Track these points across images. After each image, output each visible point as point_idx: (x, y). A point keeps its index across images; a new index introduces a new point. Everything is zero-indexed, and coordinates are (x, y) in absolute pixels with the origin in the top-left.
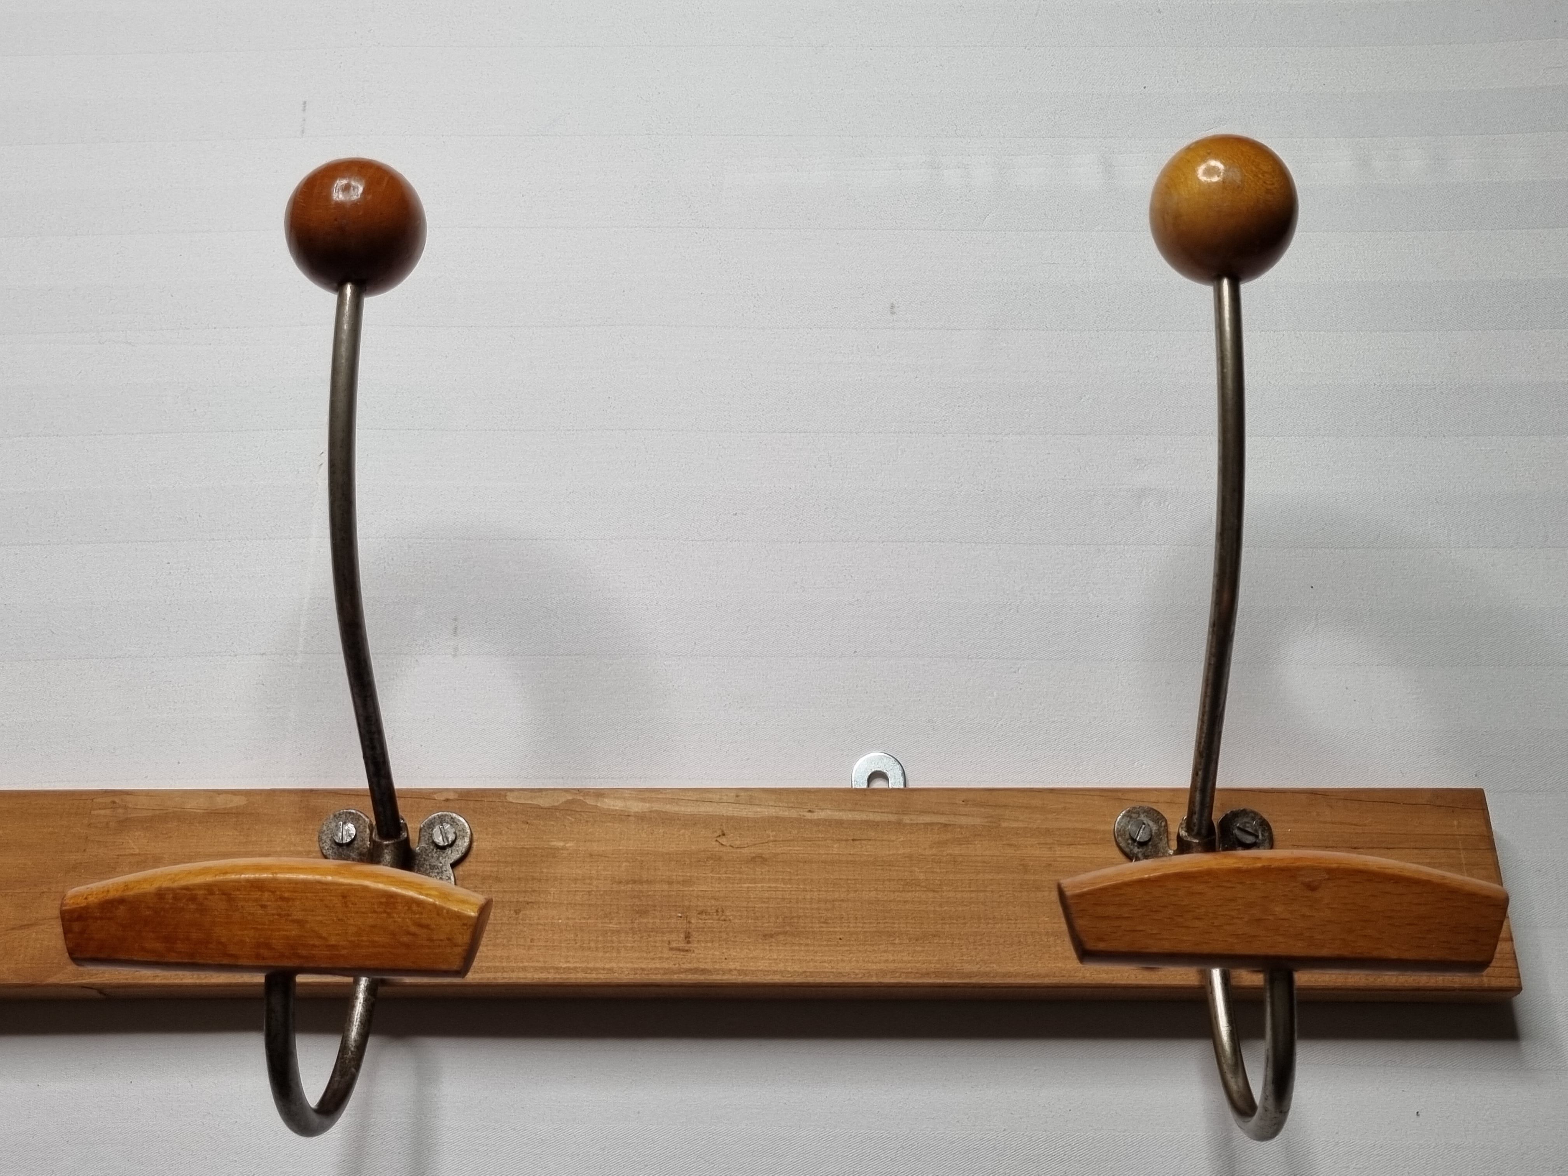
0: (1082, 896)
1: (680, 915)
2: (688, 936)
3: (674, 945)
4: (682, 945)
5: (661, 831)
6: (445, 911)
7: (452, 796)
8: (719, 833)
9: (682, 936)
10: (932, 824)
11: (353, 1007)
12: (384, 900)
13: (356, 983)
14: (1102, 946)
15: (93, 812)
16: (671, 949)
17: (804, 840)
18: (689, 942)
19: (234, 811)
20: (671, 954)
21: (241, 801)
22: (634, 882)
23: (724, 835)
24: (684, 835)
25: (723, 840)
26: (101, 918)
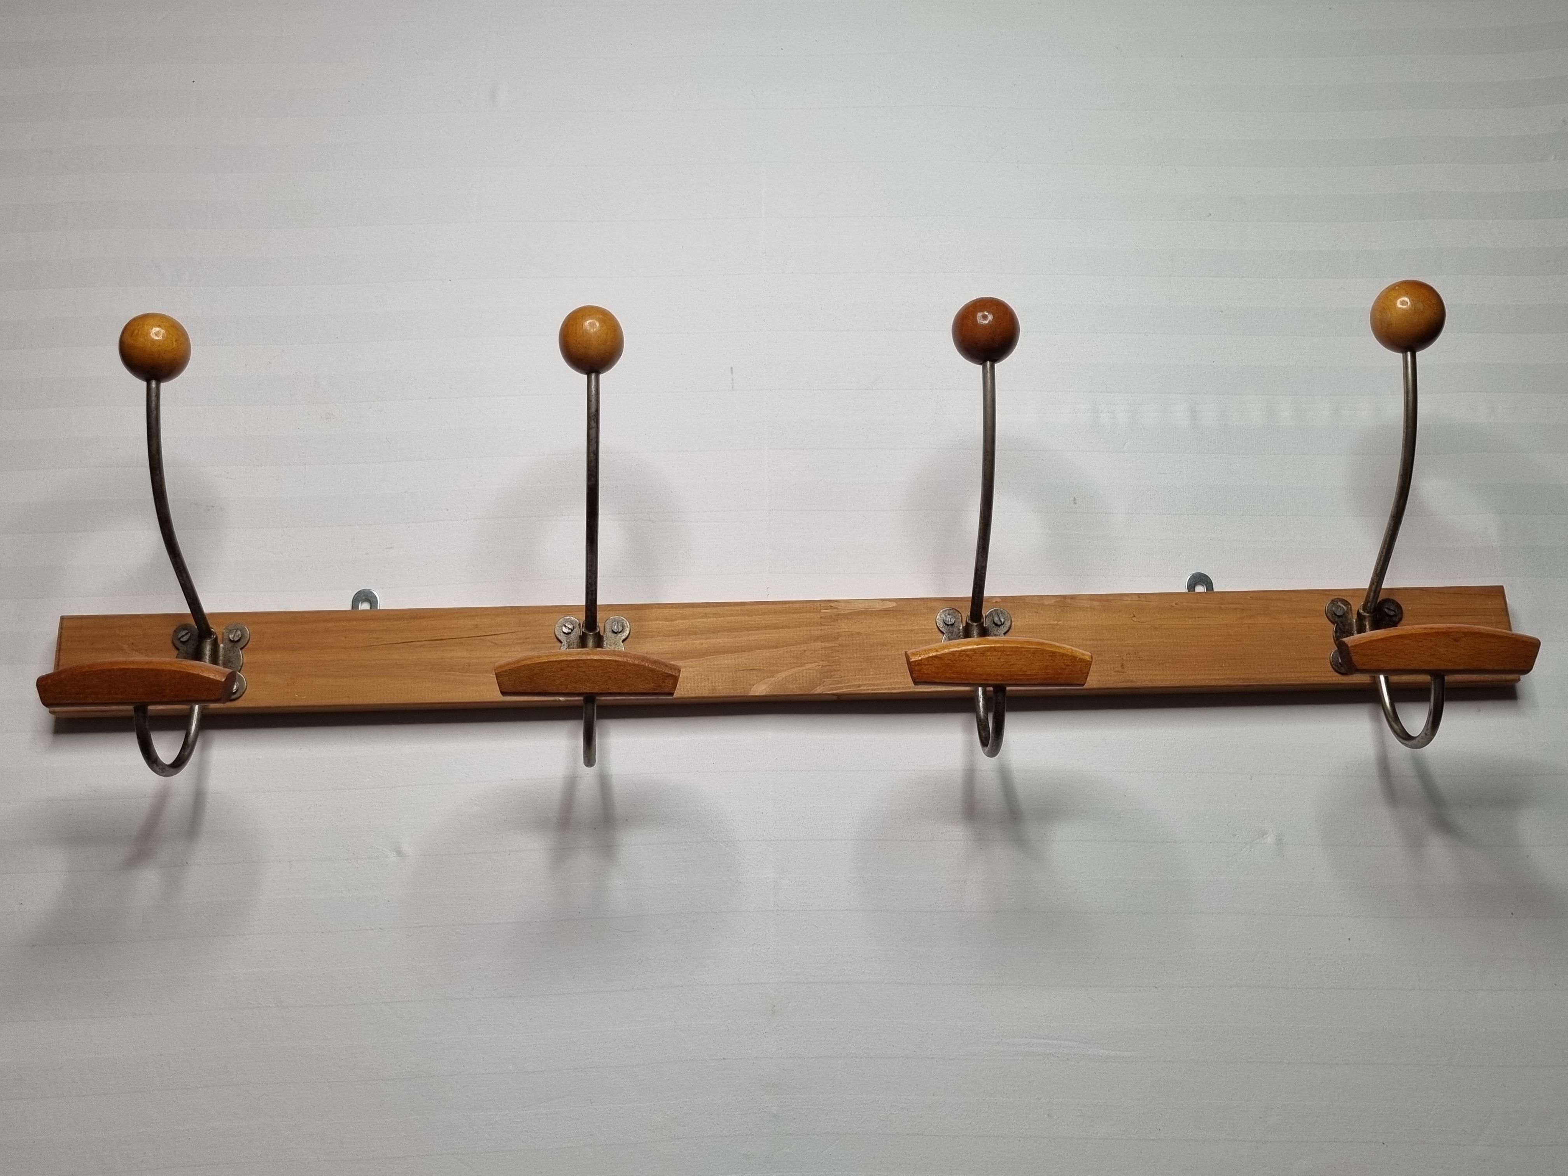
0: (1356, 646)
1: (1117, 655)
2: (1122, 665)
3: (1116, 669)
4: (1120, 669)
5: (1104, 615)
6: (1078, 659)
7: (999, 600)
8: (1132, 615)
9: (1120, 665)
10: (1235, 609)
11: (978, 702)
12: (1051, 654)
13: (977, 690)
14: (1364, 667)
15: (822, 611)
16: (1115, 672)
17: (1174, 617)
18: (1123, 668)
19: (891, 609)
20: (1116, 673)
21: (893, 605)
22: (1093, 640)
23: (1134, 616)
24: (1115, 617)
25: (1134, 619)
26: (928, 665)
